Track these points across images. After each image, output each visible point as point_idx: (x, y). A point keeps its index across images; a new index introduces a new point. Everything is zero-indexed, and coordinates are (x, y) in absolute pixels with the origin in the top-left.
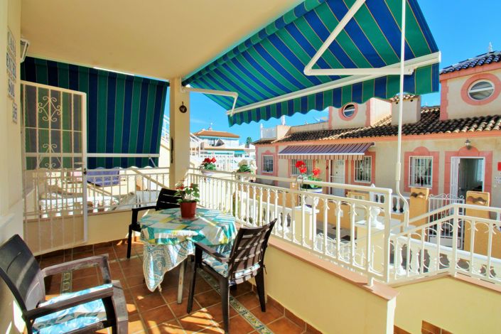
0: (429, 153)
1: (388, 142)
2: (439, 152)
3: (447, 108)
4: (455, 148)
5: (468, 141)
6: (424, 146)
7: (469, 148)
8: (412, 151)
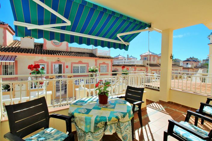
0: (45, 62)
1: (25, 56)
2: (48, 62)
3: (46, 45)
4: (54, 61)
5: (58, 59)
6: (43, 59)
7: (58, 61)
8: (38, 61)
